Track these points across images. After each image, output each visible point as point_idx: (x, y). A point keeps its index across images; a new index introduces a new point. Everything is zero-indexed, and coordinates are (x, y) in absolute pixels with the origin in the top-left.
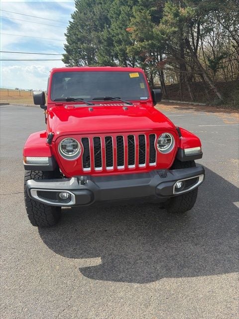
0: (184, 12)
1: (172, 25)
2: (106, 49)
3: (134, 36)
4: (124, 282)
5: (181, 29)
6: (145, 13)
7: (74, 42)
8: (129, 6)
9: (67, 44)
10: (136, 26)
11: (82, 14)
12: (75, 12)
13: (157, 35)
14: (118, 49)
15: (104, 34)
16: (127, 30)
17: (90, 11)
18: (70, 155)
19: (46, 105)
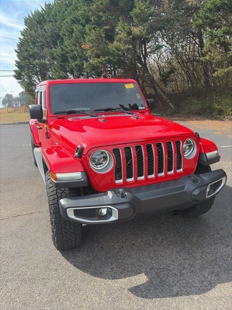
0: (136, 30)
1: (126, 42)
2: (61, 65)
3: (89, 53)
4: (181, 295)
5: (134, 47)
6: (99, 31)
7: (25, 59)
8: (81, 24)
9: (18, 60)
10: (92, 43)
11: (33, 31)
12: (24, 29)
13: (113, 51)
14: (73, 64)
15: (57, 51)
16: (82, 46)
17: (41, 29)
18: (99, 168)
19: (44, 118)
